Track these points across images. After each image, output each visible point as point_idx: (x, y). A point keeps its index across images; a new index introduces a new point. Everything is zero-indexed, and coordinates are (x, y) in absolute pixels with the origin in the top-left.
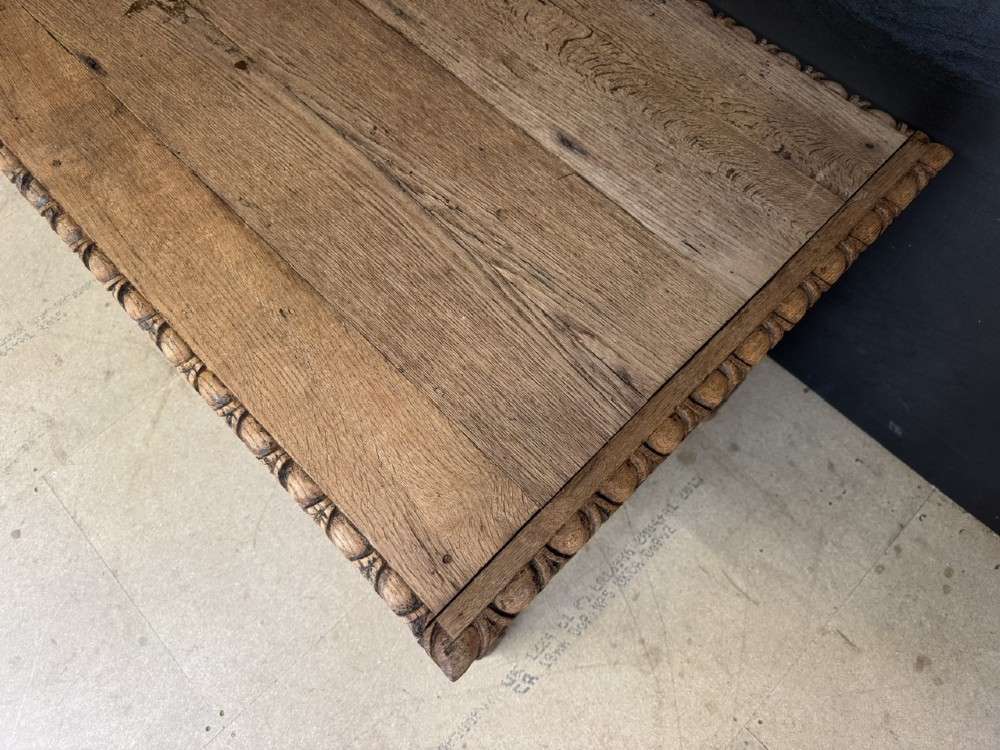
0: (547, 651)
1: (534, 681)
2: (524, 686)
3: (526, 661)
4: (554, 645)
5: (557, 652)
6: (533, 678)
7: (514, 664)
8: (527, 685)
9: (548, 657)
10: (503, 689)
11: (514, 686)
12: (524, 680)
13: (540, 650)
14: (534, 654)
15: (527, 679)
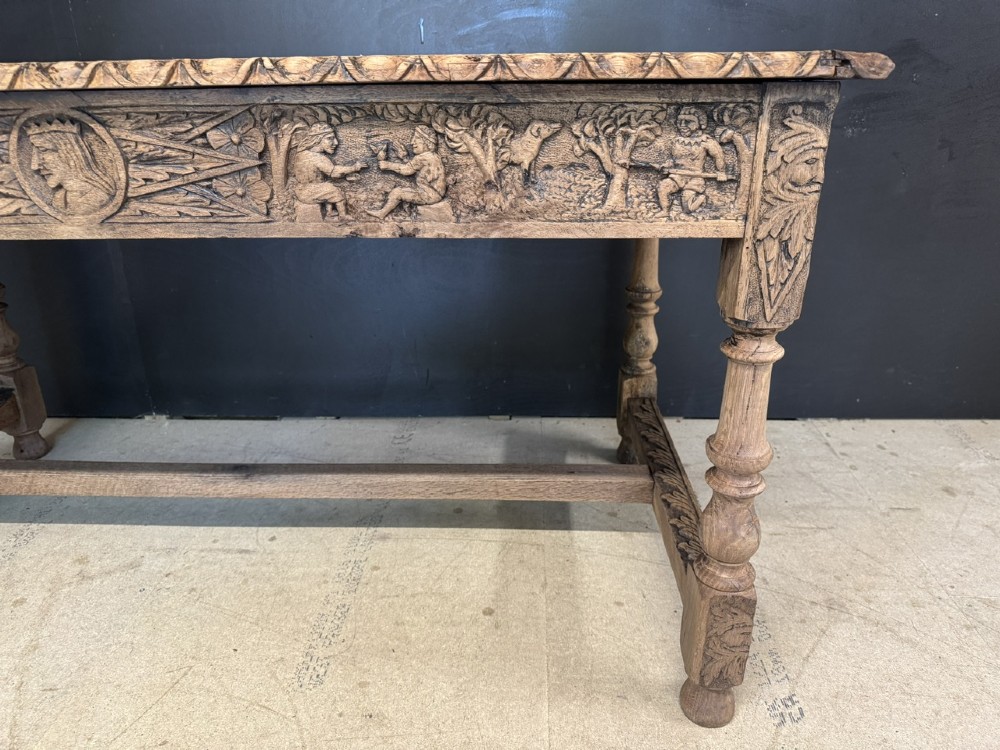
0: (769, 669)
1: (795, 699)
2: (794, 710)
3: (766, 690)
4: (768, 661)
5: (775, 662)
6: (790, 699)
7: (762, 701)
8: (796, 707)
9: (775, 672)
10: (784, 731)
11: (787, 719)
12: (787, 706)
13: (763, 673)
14: (764, 680)
15: (790, 704)
